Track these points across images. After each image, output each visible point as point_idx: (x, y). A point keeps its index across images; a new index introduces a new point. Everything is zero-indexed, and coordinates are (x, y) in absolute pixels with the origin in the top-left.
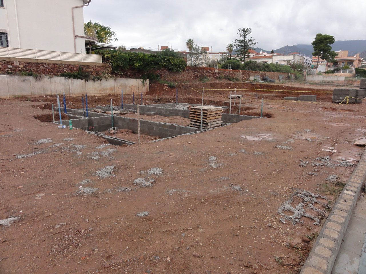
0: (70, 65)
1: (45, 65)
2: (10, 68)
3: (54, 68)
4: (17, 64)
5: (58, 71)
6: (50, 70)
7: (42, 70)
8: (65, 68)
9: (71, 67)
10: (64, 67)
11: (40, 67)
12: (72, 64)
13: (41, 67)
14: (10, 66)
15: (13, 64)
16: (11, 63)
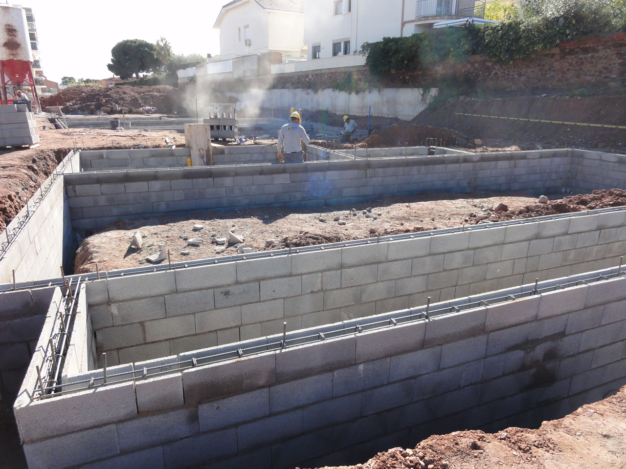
5: (333, 81)
8: (338, 78)
9: (343, 75)
12: (344, 71)
16: (307, 76)
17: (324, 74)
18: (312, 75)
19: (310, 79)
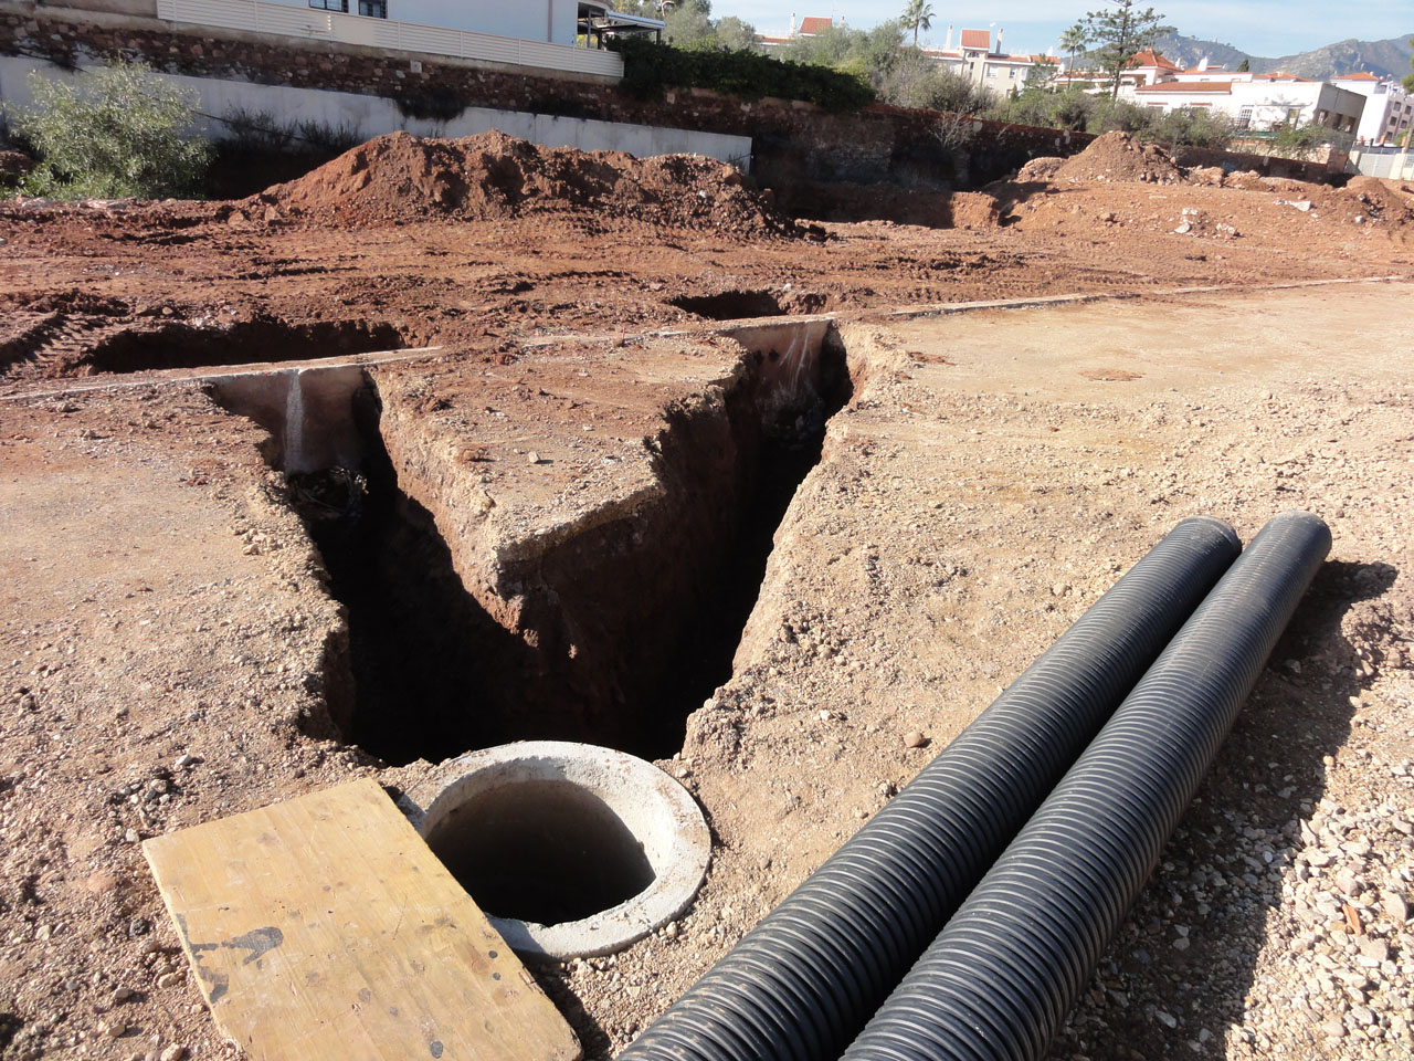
0: (541, 79)
1: (480, 77)
2: (401, 80)
3: (502, 83)
4: (417, 68)
5: (511, 95)
6: (491, 92)
7: (472, 90)
8: (527, 89)
9: (544, 85)
10: (526, 85)
11: (467, 80)
12: (547, 76)
13: (471, 82)
14: (400, 74)
15: (407, 70)
16: (404, 65)
17: (475, 71)
18: (424, 65)
19: (418, 76)
